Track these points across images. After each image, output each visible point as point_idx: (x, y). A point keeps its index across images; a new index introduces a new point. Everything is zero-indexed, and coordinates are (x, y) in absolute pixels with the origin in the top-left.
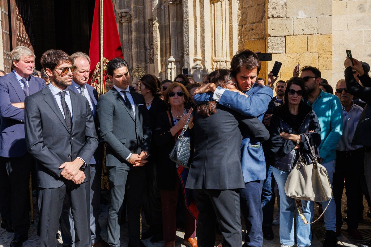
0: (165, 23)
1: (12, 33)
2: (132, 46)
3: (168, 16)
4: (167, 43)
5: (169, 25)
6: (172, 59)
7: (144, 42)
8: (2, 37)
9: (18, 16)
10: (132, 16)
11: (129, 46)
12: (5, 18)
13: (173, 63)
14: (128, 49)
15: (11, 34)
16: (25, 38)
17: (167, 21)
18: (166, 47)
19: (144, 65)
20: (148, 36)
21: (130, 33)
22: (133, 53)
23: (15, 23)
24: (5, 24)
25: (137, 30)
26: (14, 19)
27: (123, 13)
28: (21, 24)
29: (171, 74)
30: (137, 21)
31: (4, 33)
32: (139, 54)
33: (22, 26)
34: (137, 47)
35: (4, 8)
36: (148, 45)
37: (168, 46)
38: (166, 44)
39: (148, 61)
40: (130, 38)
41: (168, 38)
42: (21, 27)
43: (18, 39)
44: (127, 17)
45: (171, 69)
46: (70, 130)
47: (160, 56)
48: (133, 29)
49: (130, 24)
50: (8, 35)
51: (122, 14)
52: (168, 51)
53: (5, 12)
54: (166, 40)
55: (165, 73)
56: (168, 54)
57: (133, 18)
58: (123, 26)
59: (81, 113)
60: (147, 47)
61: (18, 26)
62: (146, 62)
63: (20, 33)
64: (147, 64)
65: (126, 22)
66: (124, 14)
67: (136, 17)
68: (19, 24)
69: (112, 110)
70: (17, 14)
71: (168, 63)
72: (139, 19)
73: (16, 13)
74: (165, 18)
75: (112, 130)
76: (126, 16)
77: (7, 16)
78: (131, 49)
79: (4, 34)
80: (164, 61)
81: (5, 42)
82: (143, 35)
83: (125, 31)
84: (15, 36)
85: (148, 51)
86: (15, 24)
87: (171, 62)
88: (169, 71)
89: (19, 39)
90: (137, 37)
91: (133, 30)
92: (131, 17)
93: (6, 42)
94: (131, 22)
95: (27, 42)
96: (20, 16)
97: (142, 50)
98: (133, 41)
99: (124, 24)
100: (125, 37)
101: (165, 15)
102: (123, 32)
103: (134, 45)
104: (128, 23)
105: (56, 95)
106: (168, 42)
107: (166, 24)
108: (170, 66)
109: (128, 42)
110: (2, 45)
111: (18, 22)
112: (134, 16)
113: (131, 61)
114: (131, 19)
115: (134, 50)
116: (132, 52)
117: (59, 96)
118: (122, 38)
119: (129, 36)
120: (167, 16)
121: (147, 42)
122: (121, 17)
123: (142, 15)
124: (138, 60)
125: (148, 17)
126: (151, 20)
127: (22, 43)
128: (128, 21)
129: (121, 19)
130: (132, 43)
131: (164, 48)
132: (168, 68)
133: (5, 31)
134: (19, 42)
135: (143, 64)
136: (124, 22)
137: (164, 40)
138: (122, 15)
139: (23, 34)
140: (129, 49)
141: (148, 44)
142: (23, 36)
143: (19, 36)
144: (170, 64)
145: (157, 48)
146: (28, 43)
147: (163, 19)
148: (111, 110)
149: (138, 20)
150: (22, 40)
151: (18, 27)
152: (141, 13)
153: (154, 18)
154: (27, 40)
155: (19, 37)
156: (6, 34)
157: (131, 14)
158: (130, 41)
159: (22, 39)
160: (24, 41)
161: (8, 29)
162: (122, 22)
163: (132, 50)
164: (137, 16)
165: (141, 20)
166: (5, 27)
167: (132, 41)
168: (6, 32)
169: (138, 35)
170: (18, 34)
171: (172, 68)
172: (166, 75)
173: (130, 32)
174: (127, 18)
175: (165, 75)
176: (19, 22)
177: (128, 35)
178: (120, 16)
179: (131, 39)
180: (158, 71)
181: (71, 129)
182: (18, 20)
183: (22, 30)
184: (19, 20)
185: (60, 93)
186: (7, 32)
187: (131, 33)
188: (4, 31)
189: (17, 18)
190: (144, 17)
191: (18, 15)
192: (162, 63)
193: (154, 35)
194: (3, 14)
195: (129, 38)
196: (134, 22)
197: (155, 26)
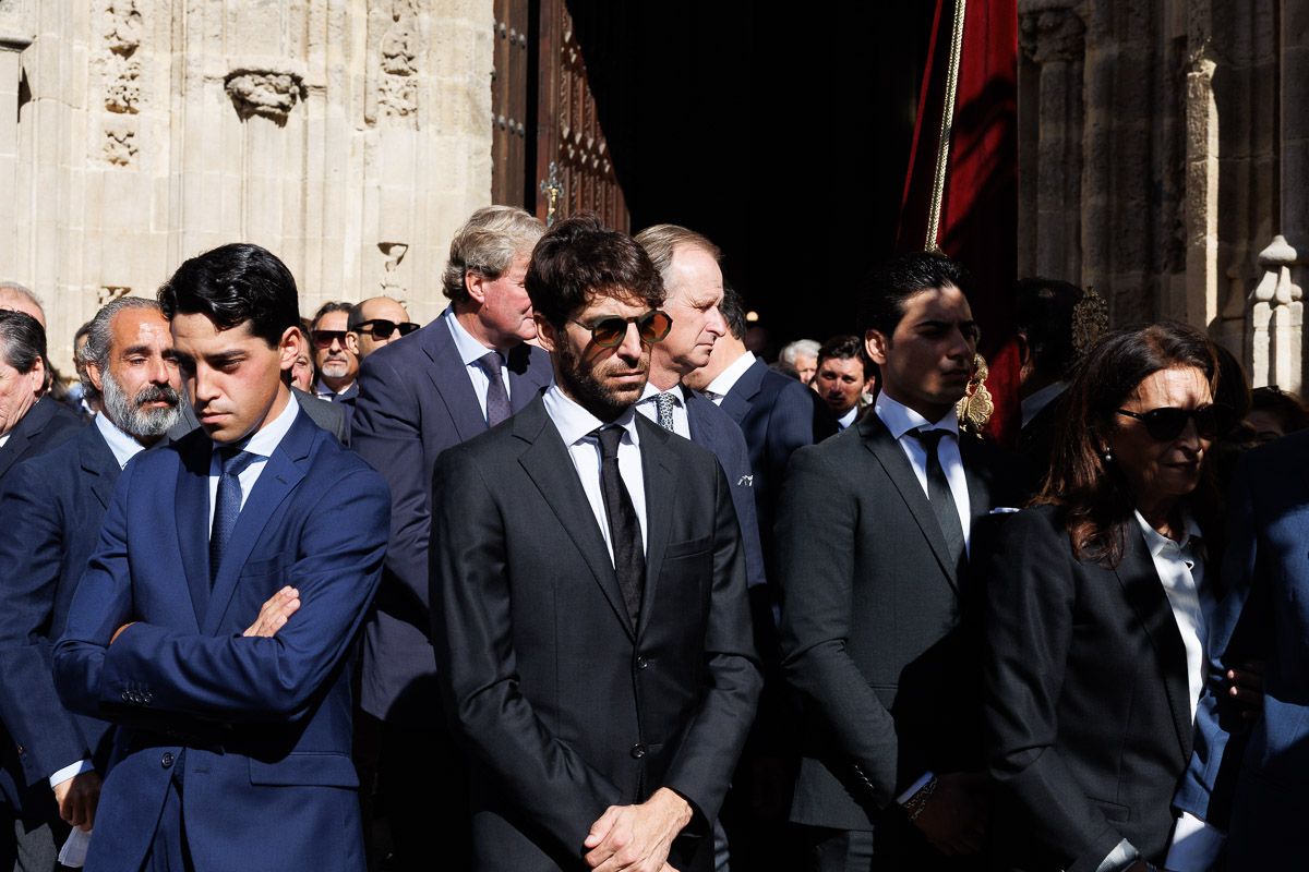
0: (1253, 59)
1: (539, 128)
2: (1079, 182)
3: (1270, 19)
4: (1259, 162)
5: (1277, 66)
6: (1281, 249)
7: (1148, 159)
8: (493, 147)
9: (571, 51)
10: (1090, 23)
11: (1066, 180)
12: (511, 62)
13: (1286, 271)
14: (1061, 194)
15: (536, 131)
16: (596, 147)
17: (1266, 45)
18: (1253, 183)
19: (1140, 280)
20: (1166, 128)
21: (1074, 115)
22: (1085, 217)
23: (552, 81)
24: (510, 88)
25: (1112, 98)
26: (553, 64)
27: (1041, 11)
28: (580, 83)
29: (1272, 329)
30: (1115, 50)
31: (503, 129)
32: (1113, 223)
33: (585, 95)
34: (1105, 187)
35: (511, 15)
36: (1164, 175)
37: (1265, 179)
38: (1253, 170)
39: (1163, 257)
40: (1075, 140)
41: (1270, 135)
42: (577, 98)
43: (564, 153)
44: (1063, 32)
45: (1274, 303)
46: (634, 621)
47: (1215, 235)
48: (1089, 92)
49: (1076, 66)
50: (519, 138)
51: (1037, 19)
52: (1266, 205)
53: (513, 32)
54: (1253, 145)
55: (1240, 322)
56: (1267, 224)
57: (1091, 36)
58: (1041, 78)
59: (690, 534)
60: (1160, 182)
61: (566, 94)
62: (1151, 267)
63: (572, 127)
64: (1158, 272)
65: (1062, 59)
66: (1046, 20)
67: (1109, 32)
68: (573, 84)
69: (848, 526)
70: (567, 38)
71: (1259, 269)
72: (1124, 40)
73: (563, 37)
74: (1254, 26)
75: (840, 630)
76: (1057, 27)
77: (523, 54)
78: (1072, 197)
79: (503, 136)
80: (1240, 260)
81: (503, 172)
82: (1141, 124)
83: (1048, 104)
84: (552, 141)
85: (1165, 204)
86: (552, 87)
87: (1276, 266)
88: (1261, 313)
89: (567, 153)
90: (1106, 134)
91: (1090, 100)
92: (1084, 29)
93: (508, 169)
94: (1082, 58)
95: (601, 165)
96: (579, 48)
97: (1134, 202)
98: (1088, 153)
99: (1045, 69)
100: (1048, 133)
101: (1254, 15)
102: (1040, 108)
103: (1090, 177)
104: (1069, 63)
105: (577, 443)
106: (1266, 156)
107: (1262, 63)
108: (1267, 285)
109: (1065, 162)
110: (490, 186)
111: (567, 77)
112: (1097, 26)
113: (1074, 258)
114: (1082, 42)
115: (1091, 201)
116: (1078, 210)
117: (592, 447)
118: (1035, 138)
119: (1068, 129)
120: (1266, 21)
121: (1162, 156)
122: (1032, 35)
123: (1142, 21)
124: (1110, 252)
125: (1171, 30)
126: (1181, 44)
127: (577, 170)
128: (1067, 55)
129: (1030, 46)
130: (1081, 163)
131: (1244, 191)
132: (1256, 300)
133: (507, 120)
134: (568, 169)
135: (1136, 277)
136: (1045, 61)
137: (1245, 147)
138: (1040, 23)
139: (584, 133)
140: (1066, 198)
141: (1166, 167)
142: (584, 140)
143: (565, 142)
144: (1270, 277)
145: (1202, 192)
146: (607, 169)
147: (1245, 35)
148: (844, 524)
149: (1116, 46)
150: (580, 158)
151: (567, 99)
152: (1137, 9)
153: (1196, 34)
154: (600, 158)
155: (570, 146)
156: (512, 131)
157: (1082, 14)
158: (1071, 156)
159: (582, 152)
160: (589, 161)
161: (522, 112)
162: (1036, 58)
163: (1079, 202)
164: (1114, 26)
165: (1132, 44)
166: (509, 101)
167: (1080, 154)
168: (511, 122)
169: (1115, 122)
170: (566, 133)
171: (1280, 298)
172: (1247, 339)
173: (1072, 110)
174: (1064, 39)
175: (1240, 334)
176: (573, 78)
177: (1063, 125)
178: (1026, 27)
179: (1079, 146)
180: (1204, 313)
181: (638, 616)
182: (567, 69)
183: (585, 111)
184: (573, 68)
185: (594, 437)
186: (516, 122)
187: (1082, 112)
188: (502, 119)
189: (566, 56)
190: (1153, 30)
191: (572, 43)
192: (1231, 272)
193: (1192, 126)
194: (506, 43)
195: (1068, 140)
196: (1094, 57)
197: (1197, 74)
